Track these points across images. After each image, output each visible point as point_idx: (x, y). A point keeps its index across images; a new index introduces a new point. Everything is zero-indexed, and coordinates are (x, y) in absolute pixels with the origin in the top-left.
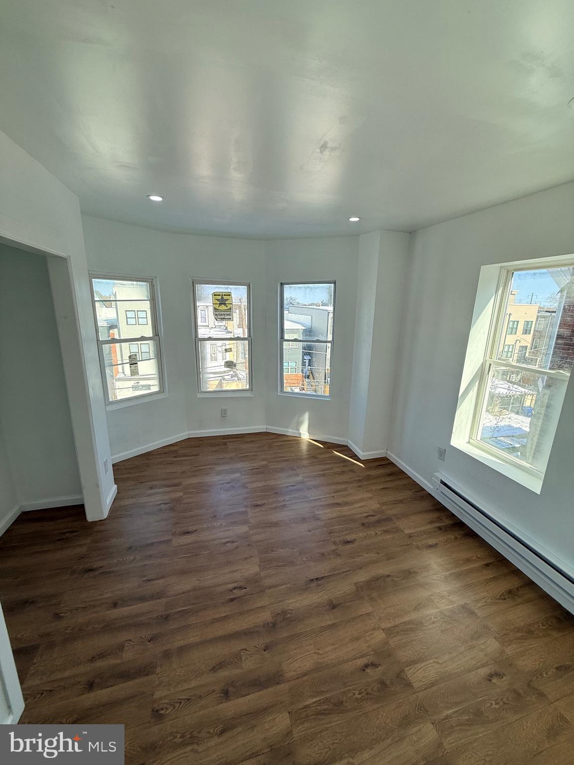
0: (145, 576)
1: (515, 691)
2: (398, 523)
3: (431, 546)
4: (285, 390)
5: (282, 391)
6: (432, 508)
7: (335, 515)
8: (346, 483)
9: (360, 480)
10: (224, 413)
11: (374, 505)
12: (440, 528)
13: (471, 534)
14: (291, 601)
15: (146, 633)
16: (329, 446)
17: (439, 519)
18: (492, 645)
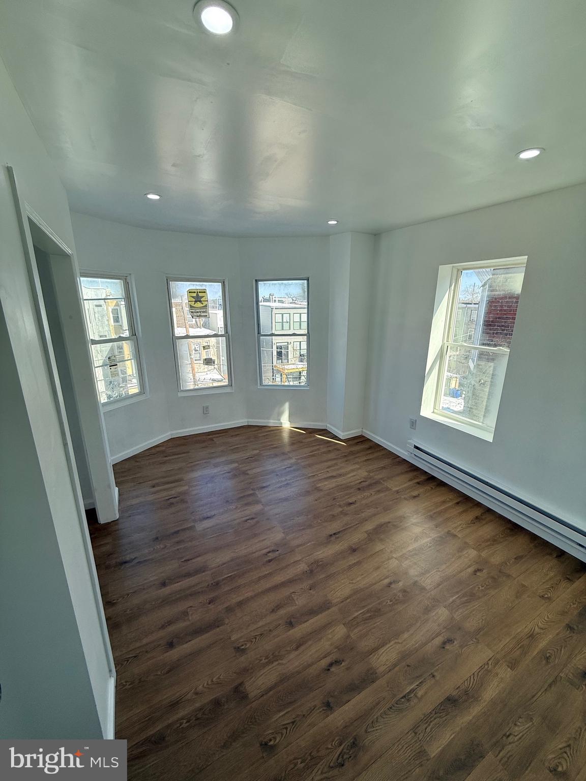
0: (182, 558)
1: (493, 578)
2: (386, 484)
3: (415, 497)
4: (264, 384)
5: (261, 384)
6: (409, 469)
7: (334, 485)
8: (335, 459)
9: (345, 456)
10: (206, 410)
11: (363, 473)
12: (418, 483)
13: (442, 484)
14: (318, 553)
15: (203, 599)
16: (311, 431)
17: (415, 477)
18: (472, 553)
